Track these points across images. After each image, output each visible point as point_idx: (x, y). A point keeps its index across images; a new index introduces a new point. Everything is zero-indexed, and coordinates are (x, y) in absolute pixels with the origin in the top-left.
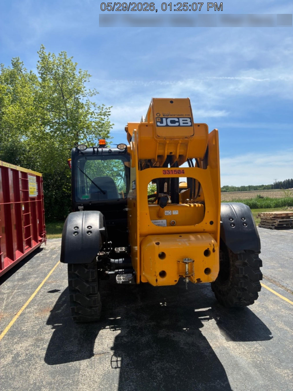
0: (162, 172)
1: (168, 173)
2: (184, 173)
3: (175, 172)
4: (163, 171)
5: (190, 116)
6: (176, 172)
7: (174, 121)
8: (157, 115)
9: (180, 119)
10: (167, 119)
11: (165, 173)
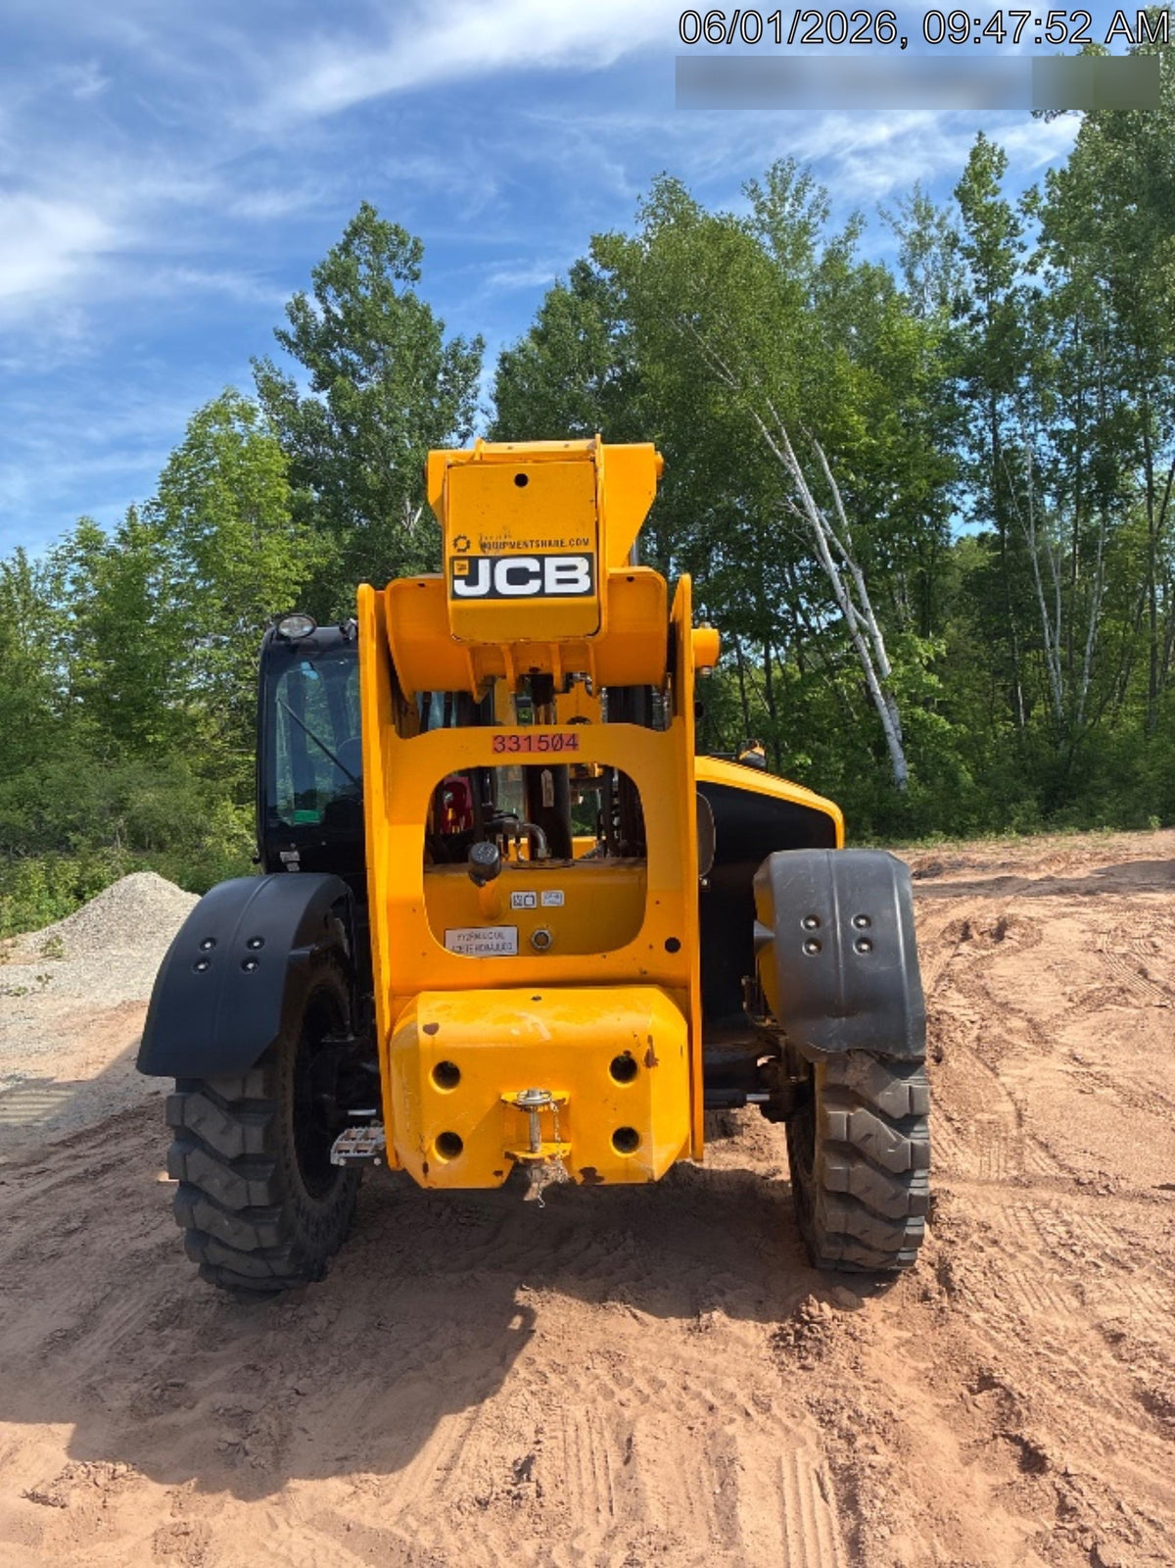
0: (489, 744)
1: (515, 747)
2: (575, 746)
3: (540, 741)
4: (496, 738)
5: (590, 549)
6: (544, 746)
7: (525, 570)
8: (455, 545)
9: (547, 560)
10: (494, 561)
11: (500, 747)
